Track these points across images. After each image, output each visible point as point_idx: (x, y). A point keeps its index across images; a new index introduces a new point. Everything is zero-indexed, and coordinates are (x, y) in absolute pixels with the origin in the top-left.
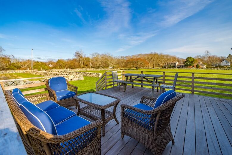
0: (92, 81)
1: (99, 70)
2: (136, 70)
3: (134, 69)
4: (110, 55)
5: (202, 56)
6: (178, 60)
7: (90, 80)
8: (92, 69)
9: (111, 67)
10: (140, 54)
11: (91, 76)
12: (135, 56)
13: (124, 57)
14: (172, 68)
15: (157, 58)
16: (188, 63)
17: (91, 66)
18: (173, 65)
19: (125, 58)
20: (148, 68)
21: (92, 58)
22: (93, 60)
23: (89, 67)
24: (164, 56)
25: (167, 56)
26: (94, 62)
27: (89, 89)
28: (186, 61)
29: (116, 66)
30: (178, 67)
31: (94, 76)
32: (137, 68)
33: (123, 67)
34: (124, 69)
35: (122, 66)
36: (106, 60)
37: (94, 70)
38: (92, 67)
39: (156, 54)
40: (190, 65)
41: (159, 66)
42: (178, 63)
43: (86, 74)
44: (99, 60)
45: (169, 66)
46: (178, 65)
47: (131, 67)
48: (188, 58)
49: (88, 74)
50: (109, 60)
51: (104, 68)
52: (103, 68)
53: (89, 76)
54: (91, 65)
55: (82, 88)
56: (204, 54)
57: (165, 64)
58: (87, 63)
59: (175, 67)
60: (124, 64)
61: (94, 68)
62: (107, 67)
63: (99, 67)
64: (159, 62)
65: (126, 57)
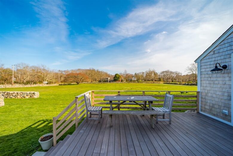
0: (24, 107)
1: (28, 86)
2: (76, 84)
3: (74, 83)
4: (46, 68)
5: (123, 73)
6: (109, 76)
7: (18, 106)
8: (17, 86)
9: (47, 82)
10: (79, 69)
11: (18, 96)
12: (74, 71)
13: (62, 71)
14: (106, 82)
15: (95, 74)
16: (116, 79)
17: (14, 81)
18: (106, 80)
19: (63, 73)
20: (87, 82)
21: (15, 70)
22: (18, 73)
23: (11, 83)
24: (99, 72)
25: (102, 72)
26: (20, 76)
27: (25, 126)
28: (115, 77)
29: (54, 81)
30: (110, 82)
31: (25, 96)
32: (77, 83)
33: (62, 82)
34: (63, 83)
35: (61, 80)
36: (39, 74)
37: (21, 86)
38: (15, 83)
39: (94, 70)
40: (117, 80)
41: (96, 81)
42: (109, 78)
43: (8, 94)
44: (28, 73)
45: (104, 81)
46: (109, 80)
47: (71, 82)
48: (116, 74)
49: (12, 94)
50: (44, 74)
51: (37, 83)
52: (35, 83)
53: (13, 97)
54: (13, 79)
55: (6, 127)
56: (124, 72)
57: (100, 79)
58: (7, 77)
59: (107, 81)
60: (62, 79)
61: (20, 83)
62: (41, 82)
63: (28, 82)
64: (96, 78)
65: (64, 71)
